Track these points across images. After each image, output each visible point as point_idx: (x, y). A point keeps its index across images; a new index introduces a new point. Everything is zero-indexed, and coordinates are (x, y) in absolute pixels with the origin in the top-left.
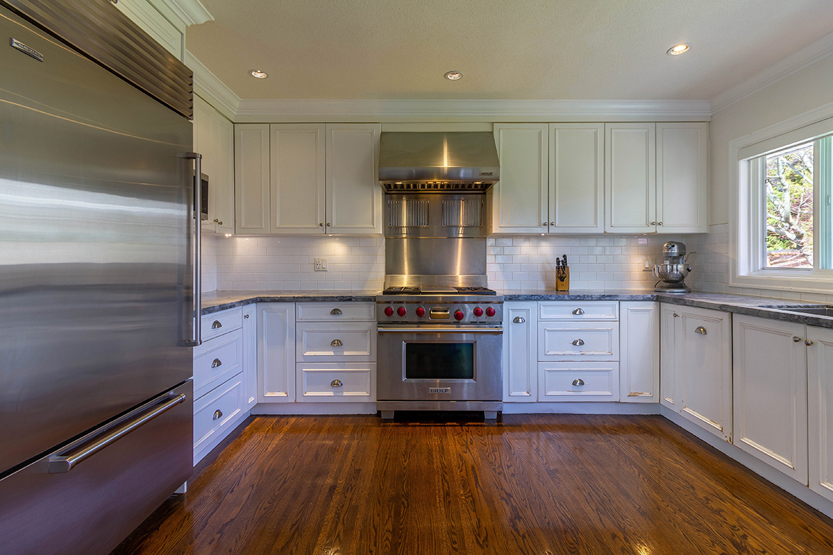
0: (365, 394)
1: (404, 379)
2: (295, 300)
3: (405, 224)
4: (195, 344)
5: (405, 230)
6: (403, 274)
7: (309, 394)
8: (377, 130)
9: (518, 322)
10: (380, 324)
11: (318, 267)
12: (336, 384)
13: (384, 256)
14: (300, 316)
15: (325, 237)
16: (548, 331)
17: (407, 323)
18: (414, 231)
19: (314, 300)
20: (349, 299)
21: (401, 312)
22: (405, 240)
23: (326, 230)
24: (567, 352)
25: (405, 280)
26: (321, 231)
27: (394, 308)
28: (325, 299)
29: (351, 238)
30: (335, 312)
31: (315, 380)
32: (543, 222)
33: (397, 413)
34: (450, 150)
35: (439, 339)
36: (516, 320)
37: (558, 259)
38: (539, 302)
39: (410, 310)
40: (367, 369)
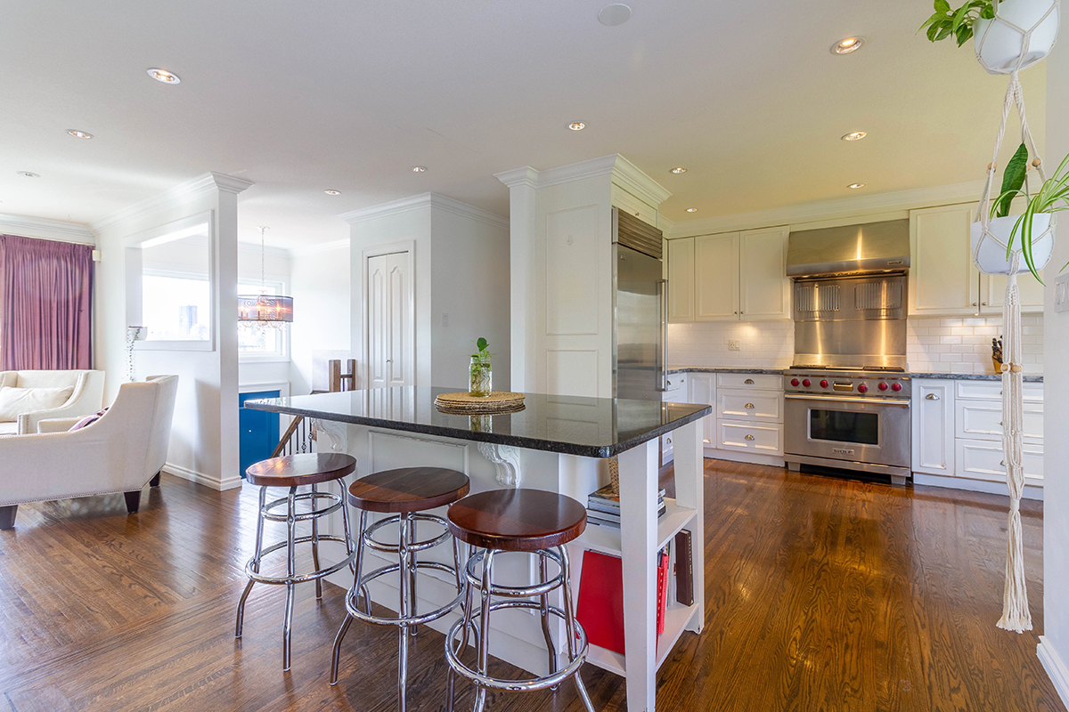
0: (774, 448)
1: (809, 437)
2: (717, 371)
3: (817, 309)
4: (664, 390)
5: (817, 314)
6: (818, 353)
7: (727, 443)
8: (786, 232)
9: (931, 398)
10: (787, 392)
11: (732, 347)
12: (749, 438)
13: (794, 338)
14: (720, 383)
15: (740, 322)
16: (968, 409)
17: (811, 393)
18: (827, 314)
19: (731, 371)
20: (761, 372)
21: (806, 384)
22: (818, 323)
23: (740, 316)
24: (992, 432)
25: (818, 359)
26: (735, 317)
27: (800, 380)
28: (740, 371)
29: (761, 323)
30: (748, 381)
31: (732, 433)
32: (971, 302)
33: (802, 465)
34: (865, 240)
35: (846, 408)
36: (930, 397)
37: (994, 339)
38: (957, 381)
39: (815, 383)
40: (777, 429)
